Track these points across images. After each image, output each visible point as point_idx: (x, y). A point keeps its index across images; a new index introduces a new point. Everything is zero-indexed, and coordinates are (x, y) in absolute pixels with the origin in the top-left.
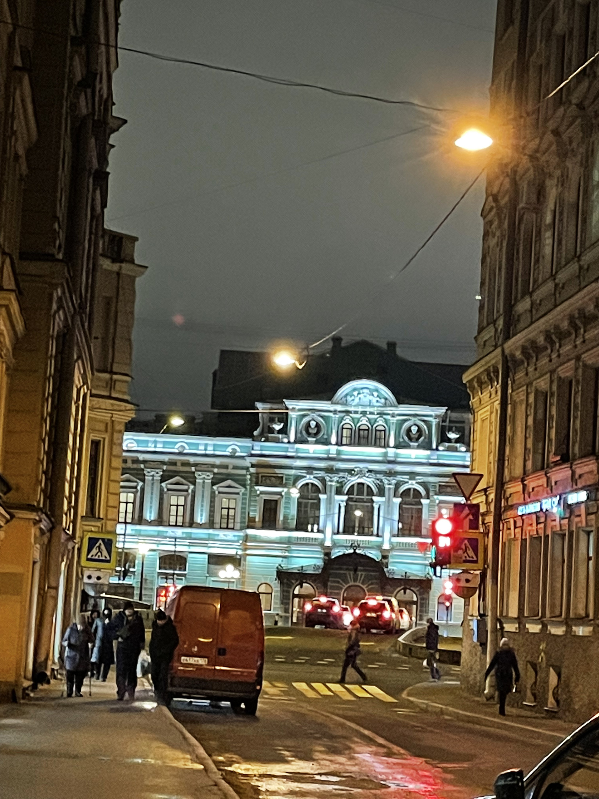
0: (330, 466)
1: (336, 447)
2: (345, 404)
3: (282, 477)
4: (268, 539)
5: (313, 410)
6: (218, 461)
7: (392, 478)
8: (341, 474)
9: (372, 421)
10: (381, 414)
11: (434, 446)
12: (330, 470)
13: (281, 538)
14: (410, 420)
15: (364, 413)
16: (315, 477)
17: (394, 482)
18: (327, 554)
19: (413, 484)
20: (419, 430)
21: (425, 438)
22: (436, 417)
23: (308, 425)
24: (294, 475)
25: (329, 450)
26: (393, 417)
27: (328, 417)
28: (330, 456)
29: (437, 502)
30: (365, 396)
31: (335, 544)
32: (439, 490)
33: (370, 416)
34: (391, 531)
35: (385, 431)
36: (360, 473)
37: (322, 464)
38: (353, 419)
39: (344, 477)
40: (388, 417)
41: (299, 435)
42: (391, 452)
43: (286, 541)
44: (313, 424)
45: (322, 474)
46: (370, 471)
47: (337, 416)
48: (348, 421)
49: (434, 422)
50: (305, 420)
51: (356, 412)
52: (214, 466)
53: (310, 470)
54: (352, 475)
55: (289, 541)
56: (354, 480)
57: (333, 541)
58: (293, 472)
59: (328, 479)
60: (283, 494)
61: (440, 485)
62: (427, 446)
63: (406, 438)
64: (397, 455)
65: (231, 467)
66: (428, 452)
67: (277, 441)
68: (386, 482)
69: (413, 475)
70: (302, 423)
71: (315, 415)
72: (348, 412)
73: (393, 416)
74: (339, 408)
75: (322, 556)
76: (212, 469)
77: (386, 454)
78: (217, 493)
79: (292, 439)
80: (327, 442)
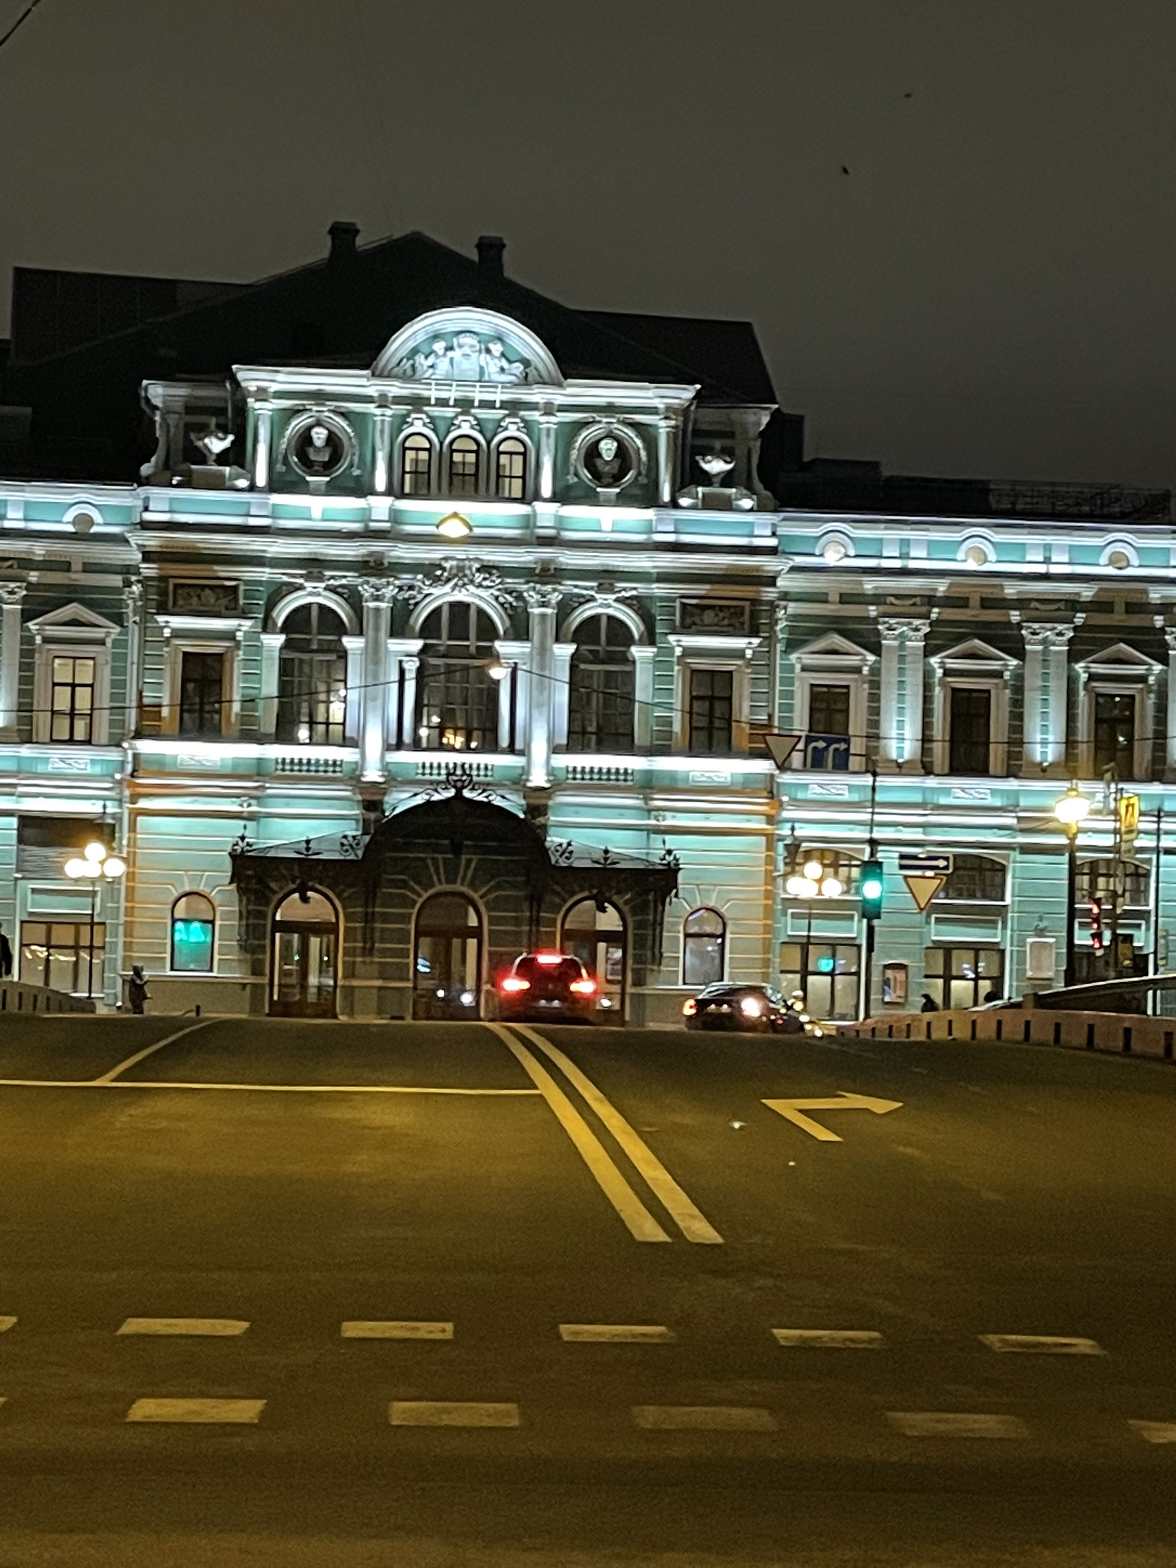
0: (371, 554)
1: (389, 500)
2: (410, 376)
3: (235, 589)
4: (197, 768)
5: (320, 397)
6: (39, 550)
7: (549, 588)
8: (406, 578)
9: (490, 427)
10: (513, 407)
11: (666, 497)
12: (372, 567)
13: (237, 762)
14: (594, 422)
15: (465, 405)
16: (326, 589)
17: (555, 598)
18: (372, 805)
19: (609, 606)
20: (622, 452)
21: (639, 474)
22: (669, 412)
23: (305, 439)
24: (269, 583)
25: (369, 510)
26: (548, 413)
27: (364, 415)
28: (373, 525)
29: (678, 651)
30: (466, 355)
31: (393, 778)
32: (683, 618)
33: (484, 414)
34: (550, 738)
35: (524, 454)
36: (460, 574)
37: (350, 551)
38: (433, 419)
39: (411, 588)
40: (535, 416)
41: (280, 468)
42: (546, 512)
43: (253, 772)
44: (319, 435)
45: (349, 578)
46: (486, 568)
47: (389, 412)
48: (418, 427)
49: (663, 427)
50: (298, 424)
51: (442, 403)
52: (26, 563)
53: (314, 566)
54: (436, 580)
55: (259, 771)
56: (443, 595)
57: (385, 767)
58: (265, 574)
59: (366, 591)
60: (240, 635)
61: (684, 605)
62: (648, 497)
63: (585, 474)
64: (560, 523)
65: (77, 566)
66: (650, 514)
67: (217, 484)
68: (533, 598)
69: (606, 578)
70: (288, 433)
71: (325, 411)
72: (418, 403)
73: (549, 409)
74: (396, 389)
75: (356, 812)
76: (24, 573)
77: (528, 522)
78: (38, 639)
79: (261, 480)
80: (362, 488)
